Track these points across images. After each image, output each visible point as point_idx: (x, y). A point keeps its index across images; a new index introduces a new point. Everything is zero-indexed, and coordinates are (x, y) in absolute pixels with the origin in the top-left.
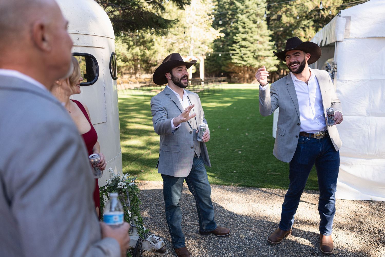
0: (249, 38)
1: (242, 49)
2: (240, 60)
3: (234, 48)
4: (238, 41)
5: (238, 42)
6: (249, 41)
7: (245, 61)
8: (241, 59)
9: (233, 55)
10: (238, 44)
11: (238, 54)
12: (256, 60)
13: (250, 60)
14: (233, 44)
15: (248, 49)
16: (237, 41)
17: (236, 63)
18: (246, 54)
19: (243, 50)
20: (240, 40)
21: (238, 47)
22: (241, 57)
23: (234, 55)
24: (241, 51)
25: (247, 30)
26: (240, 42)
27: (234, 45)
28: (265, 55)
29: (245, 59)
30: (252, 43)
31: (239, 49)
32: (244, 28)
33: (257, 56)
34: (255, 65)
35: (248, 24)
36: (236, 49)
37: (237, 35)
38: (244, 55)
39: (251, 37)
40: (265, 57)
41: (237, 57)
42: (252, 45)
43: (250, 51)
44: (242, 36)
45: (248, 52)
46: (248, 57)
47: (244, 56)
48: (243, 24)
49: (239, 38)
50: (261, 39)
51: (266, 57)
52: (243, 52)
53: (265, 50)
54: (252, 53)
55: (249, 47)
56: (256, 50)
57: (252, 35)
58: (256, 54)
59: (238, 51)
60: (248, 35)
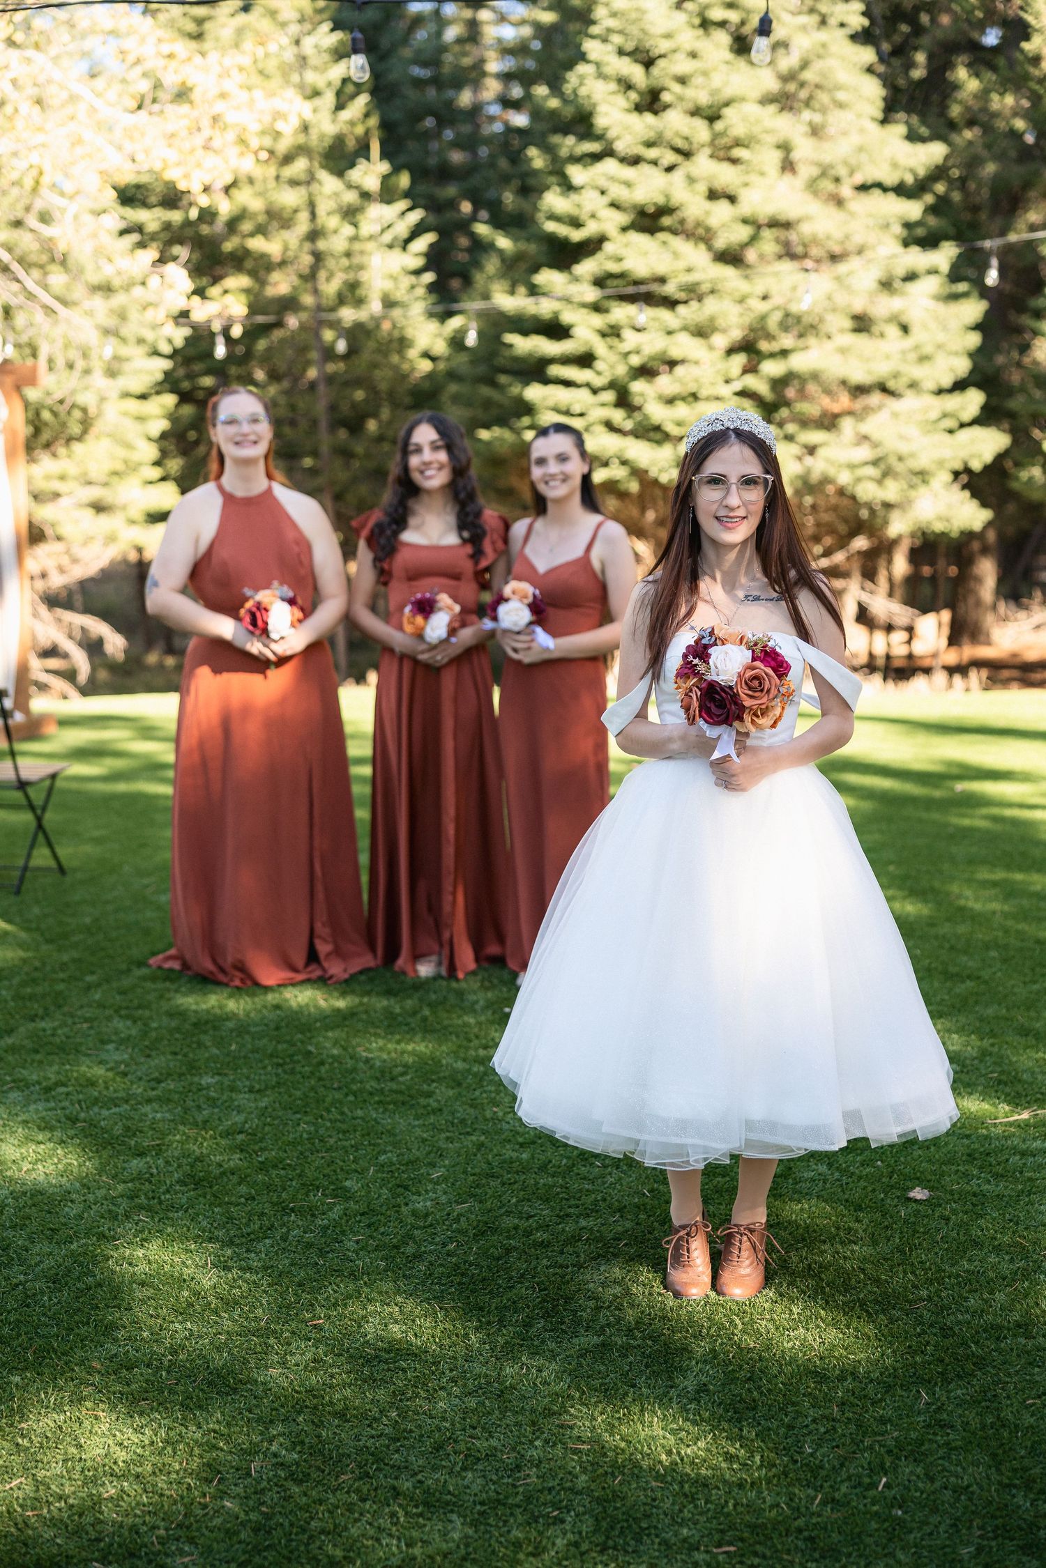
0: (694, 206)
1: (621, 313)
2: (610, 426)
3: (544, 308)
4: (590, 229)
5: (592, 246)
6: (701, 235)
8: (618, 416)
9: (536, 370)
10: (587, 267)
11: (585, 360)
14: (536, 269)
15: (688, 313)
16: (576, 236)
18: (672, 364)
19: (640, 327)
20: (611, 222)
21: (591, 294)
22: (624, 401)
23: (546, 381)
24: (612, 332)
25: (675, 122)
26: (608, 247)
27: (547, 277)
28: (859, 376)
29: (656, 412)
30: (731, 257)
31: (598, 321)
32: (651, 102)
33: (779, 384)
35: (682, 65)
36: (567, 317)
37: (576, 174)
38: (646, 372)
40: (859, 390)
41: (577, 399)
42: (728, 273)
43: (701, 332)
44: (628, 184)
45: (683, 346)
46: (694, 396)
47: (638, 387)
48: (636, 73)
49: (589, 202)
51: (876, 398)
52: (631, 339)
53: (862, 324)
54: (730, 351)
55: (694, 293)
56: (773, 323)
57: (725, 175)
58: (772, 368)
59: (585, 330)
60: (691, 180)
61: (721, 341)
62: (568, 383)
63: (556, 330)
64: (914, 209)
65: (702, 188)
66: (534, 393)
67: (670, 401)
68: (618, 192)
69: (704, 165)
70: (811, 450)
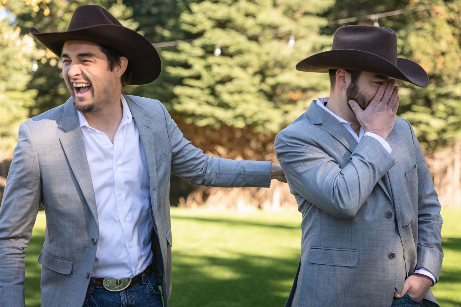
0: (239, 19)
1: (212, 59)
2: (208, 103)
3: (182, 57)
4: (200, 28)
5: (200, 34)
6: (241, 30)
7: (225, 106)
8: (211, 99)
9: (180, 81)
10: (198, 42)
11: (198, 77)
12: (271, 104)
13: (245, 101)
14: (179, 42)
15: (238, 59)
16: (194, 30)
17: (193, 115)
18: (231, 79)
19: (219, 65)
20: (207, 25)
21: (200, 52)
22: (213, 92)
23: (183, 85)
24: (208, 67)
26: (208, 35)
27: (184, 46)
29: (226, 97)
30: (254, 39)
31: (202, 63)
33: (274, 87)
34: (267, 121)
36: (191, 61)
37: (194, 7)
38: (222, 82)
39: (247, 15)
40: (304, 90)
41: (196, 92)
42: (253, 46)
43: (244, 67)
44: (215, 11)
45: (237, 72)
46: (240, 92)
47: (219, 88)
50: (286, 25)
51: (310, 93)
52: (216, 69)
54: (255, 74)
55: (240, 52)
56: (271, 64)
57: (251, 8)
58: (270, 81)
59: (198, 66)
60: (238, 10)
61: (251, 71)
62: (191, 86)
63: (186, 66)
64: (323, 22)
65: (243, 13)
66: (178, 90)
67: (231, 93)
68: (210, 14)
69: (244, 5)
70: (286, 112)
